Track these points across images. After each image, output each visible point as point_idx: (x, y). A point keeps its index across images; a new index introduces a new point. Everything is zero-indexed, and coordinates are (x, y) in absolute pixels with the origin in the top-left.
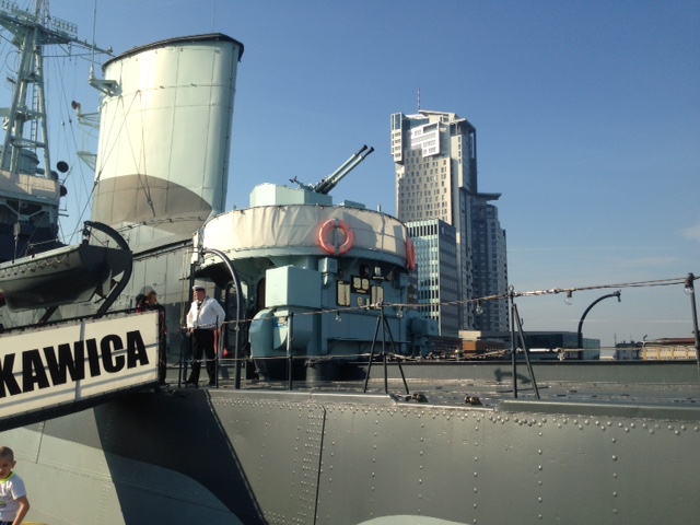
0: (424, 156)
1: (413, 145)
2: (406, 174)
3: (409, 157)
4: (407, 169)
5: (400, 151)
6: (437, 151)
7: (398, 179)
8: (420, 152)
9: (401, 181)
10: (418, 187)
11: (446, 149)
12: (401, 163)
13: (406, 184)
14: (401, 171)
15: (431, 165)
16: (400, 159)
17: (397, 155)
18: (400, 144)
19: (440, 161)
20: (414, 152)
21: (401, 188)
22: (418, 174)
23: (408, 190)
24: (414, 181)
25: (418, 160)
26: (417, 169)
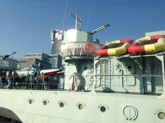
0: (58, 39)
1: (56, 37)
2: (54, 43)
3: (55, 39)
4: (54, 42)
5: (53, 38)
6: (61, 39)
7: (52, 44)
8: (57, 39)
9: (52, 45)
10: (56, 46)
11: (63, 39)
12: (53, 41)
13: (53, 46)
14: (53, 42)
15: (59, 42)
16: (53, 40)
17: (52, 39)
18: (53, 36)
19: (62, 41)
20: (56, 38)
21: (52, 46)
22: (56, 43)
23: (54, 47)
24: (55, 45)
25: (57, 40)
26: (56, 42)
